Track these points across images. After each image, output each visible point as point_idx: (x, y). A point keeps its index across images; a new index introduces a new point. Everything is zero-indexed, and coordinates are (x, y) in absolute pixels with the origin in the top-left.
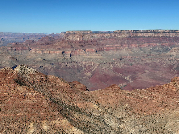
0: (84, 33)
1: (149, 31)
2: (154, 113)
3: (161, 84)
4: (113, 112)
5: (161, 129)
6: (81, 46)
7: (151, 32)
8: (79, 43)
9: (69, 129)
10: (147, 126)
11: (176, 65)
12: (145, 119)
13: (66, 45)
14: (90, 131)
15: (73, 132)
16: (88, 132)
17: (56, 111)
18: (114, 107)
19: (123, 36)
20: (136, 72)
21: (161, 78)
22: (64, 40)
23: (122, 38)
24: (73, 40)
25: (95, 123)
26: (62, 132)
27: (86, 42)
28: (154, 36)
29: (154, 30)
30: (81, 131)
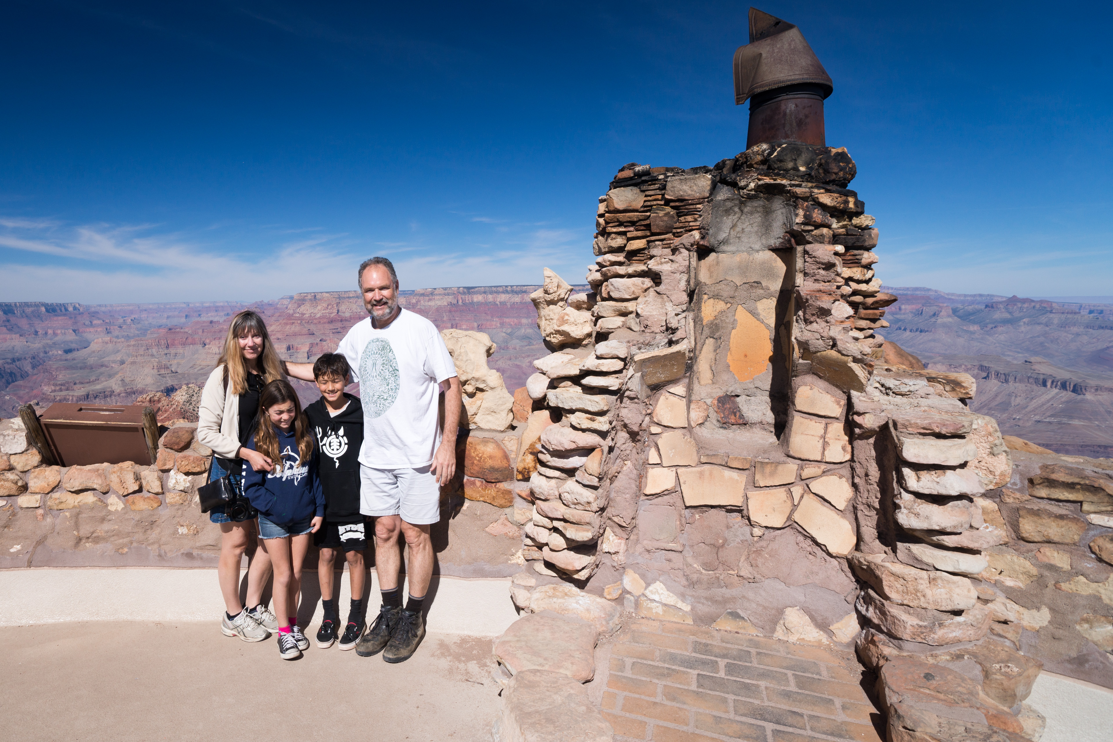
0: (339, 298)
1: (501, 289)
6: (334, 331)
7: (506, 292)
8: (329, 323)
13: (296, 328)
19: (439, 303)
22: (290, 317)
23: (436, 307)
24: (312, 315)
27: (346, 320)
28: (512, 300)
29: (512, 286)
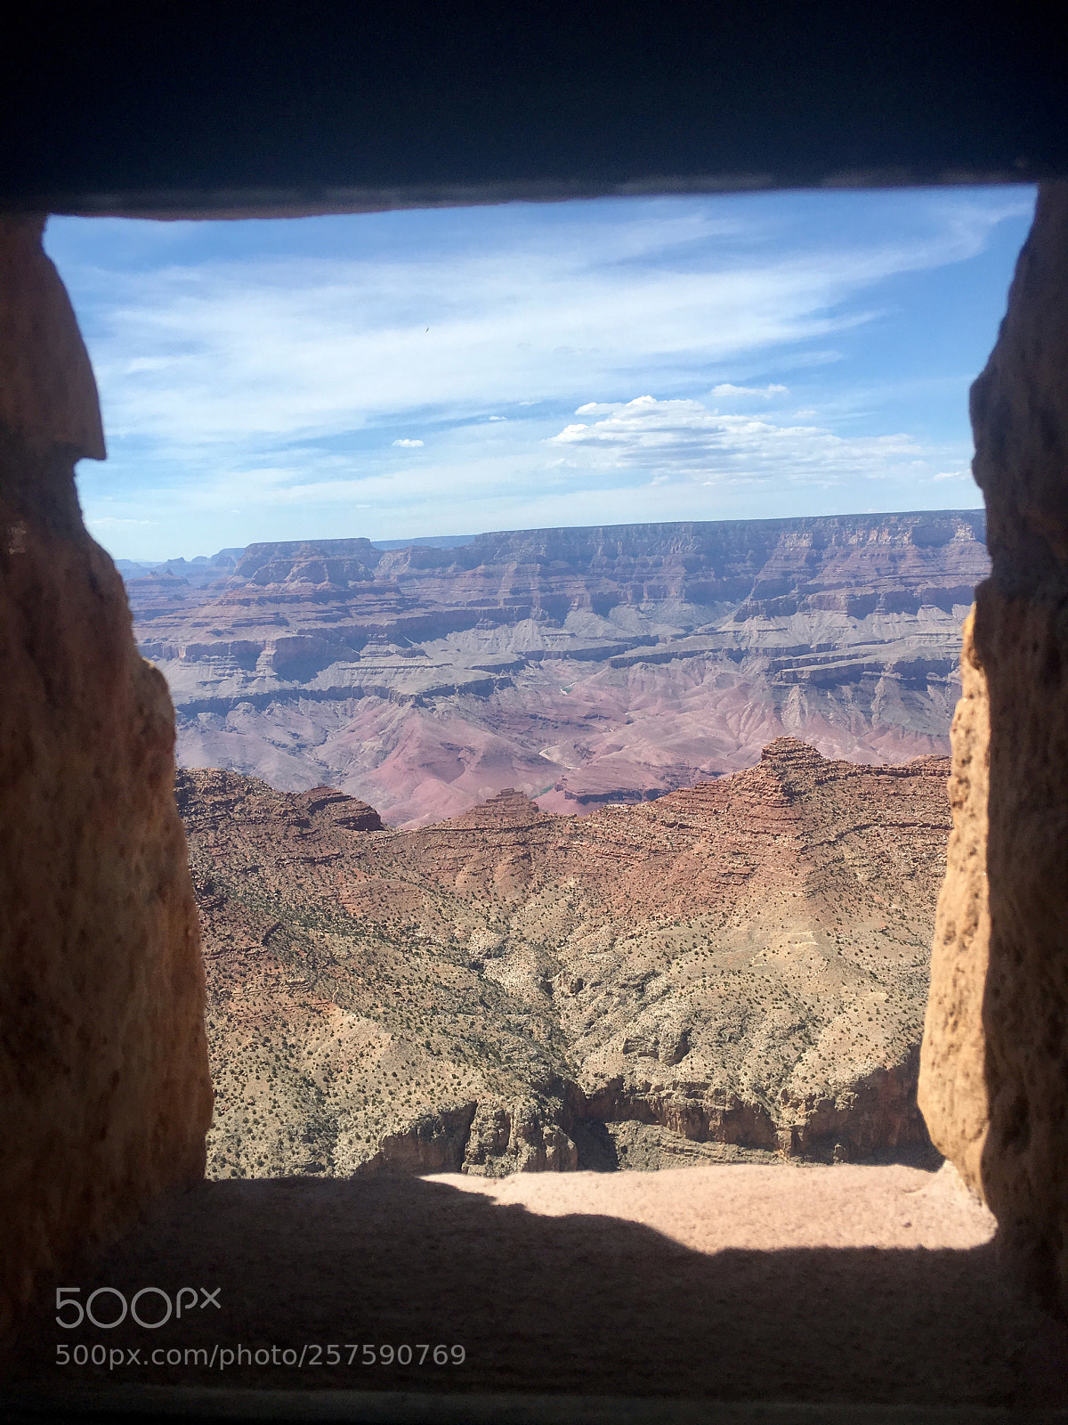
2: (702, 909)
3: (704, 767)
4: (514, 922)
5: (737, 980)
9: (317, 1020)
10: (674, 970)
11: (763, 678)
12: (664, 941)
14: (418, 1020)
15: (337, 1036)
16: (409, 1027)
17: (246, 940)
18: (514, 896)
20: (589, 722)
21: (702, 740)
25: (433, 978)
26: (281, 1040)
30: (373, 1024)
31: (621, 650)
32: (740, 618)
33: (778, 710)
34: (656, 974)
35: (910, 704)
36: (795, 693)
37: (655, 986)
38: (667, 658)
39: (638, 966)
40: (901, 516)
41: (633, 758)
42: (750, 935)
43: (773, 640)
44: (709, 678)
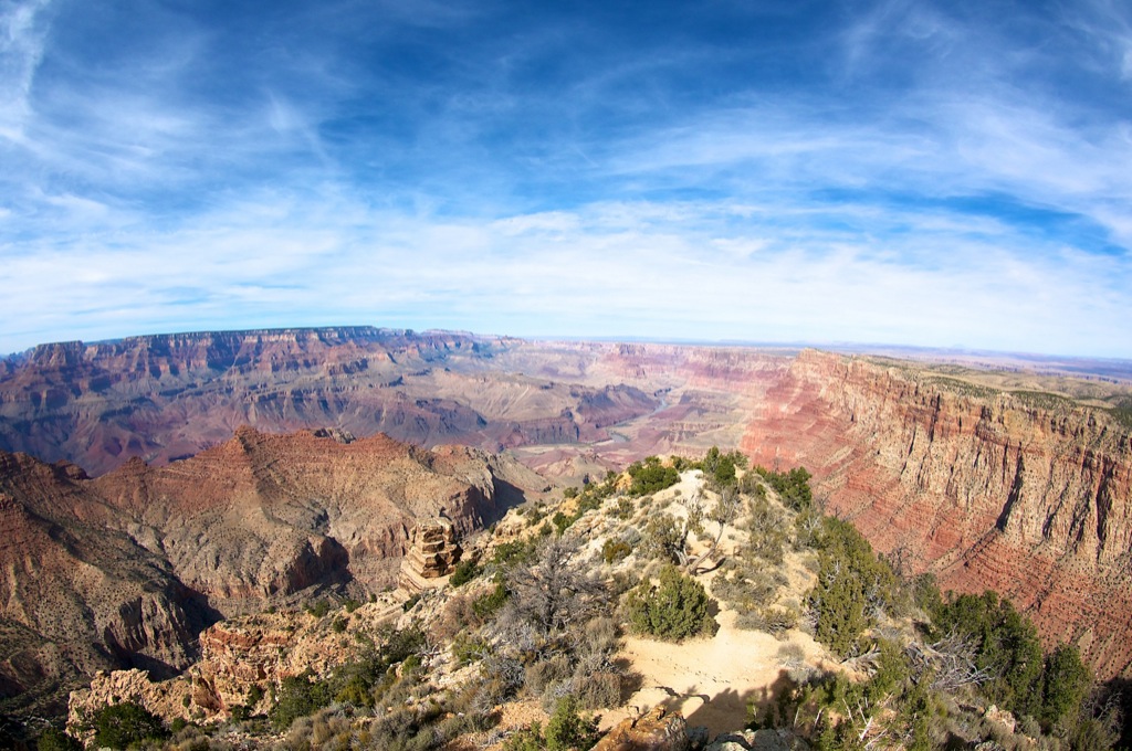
2: (217, 504)
5: (234, 532)
9: (75, 567)
12: (204, 520)
15: (84, 574)
16: (109, 568)
26: (64, 577)
30: (96, 568)
31: (182, 390)
32: (230, 374)
33: (246, 414)
34: (202, 534)
35: (298, 409)
36: (252, 407)
37: (202, 540)
38: (200, 393)
39: (195, 531)
40: (291, 329)
41: (189, 440)
42: (237, 512)
43: (243, 383)
44: (219, 403)
